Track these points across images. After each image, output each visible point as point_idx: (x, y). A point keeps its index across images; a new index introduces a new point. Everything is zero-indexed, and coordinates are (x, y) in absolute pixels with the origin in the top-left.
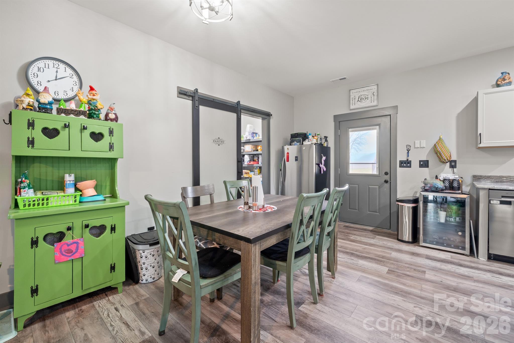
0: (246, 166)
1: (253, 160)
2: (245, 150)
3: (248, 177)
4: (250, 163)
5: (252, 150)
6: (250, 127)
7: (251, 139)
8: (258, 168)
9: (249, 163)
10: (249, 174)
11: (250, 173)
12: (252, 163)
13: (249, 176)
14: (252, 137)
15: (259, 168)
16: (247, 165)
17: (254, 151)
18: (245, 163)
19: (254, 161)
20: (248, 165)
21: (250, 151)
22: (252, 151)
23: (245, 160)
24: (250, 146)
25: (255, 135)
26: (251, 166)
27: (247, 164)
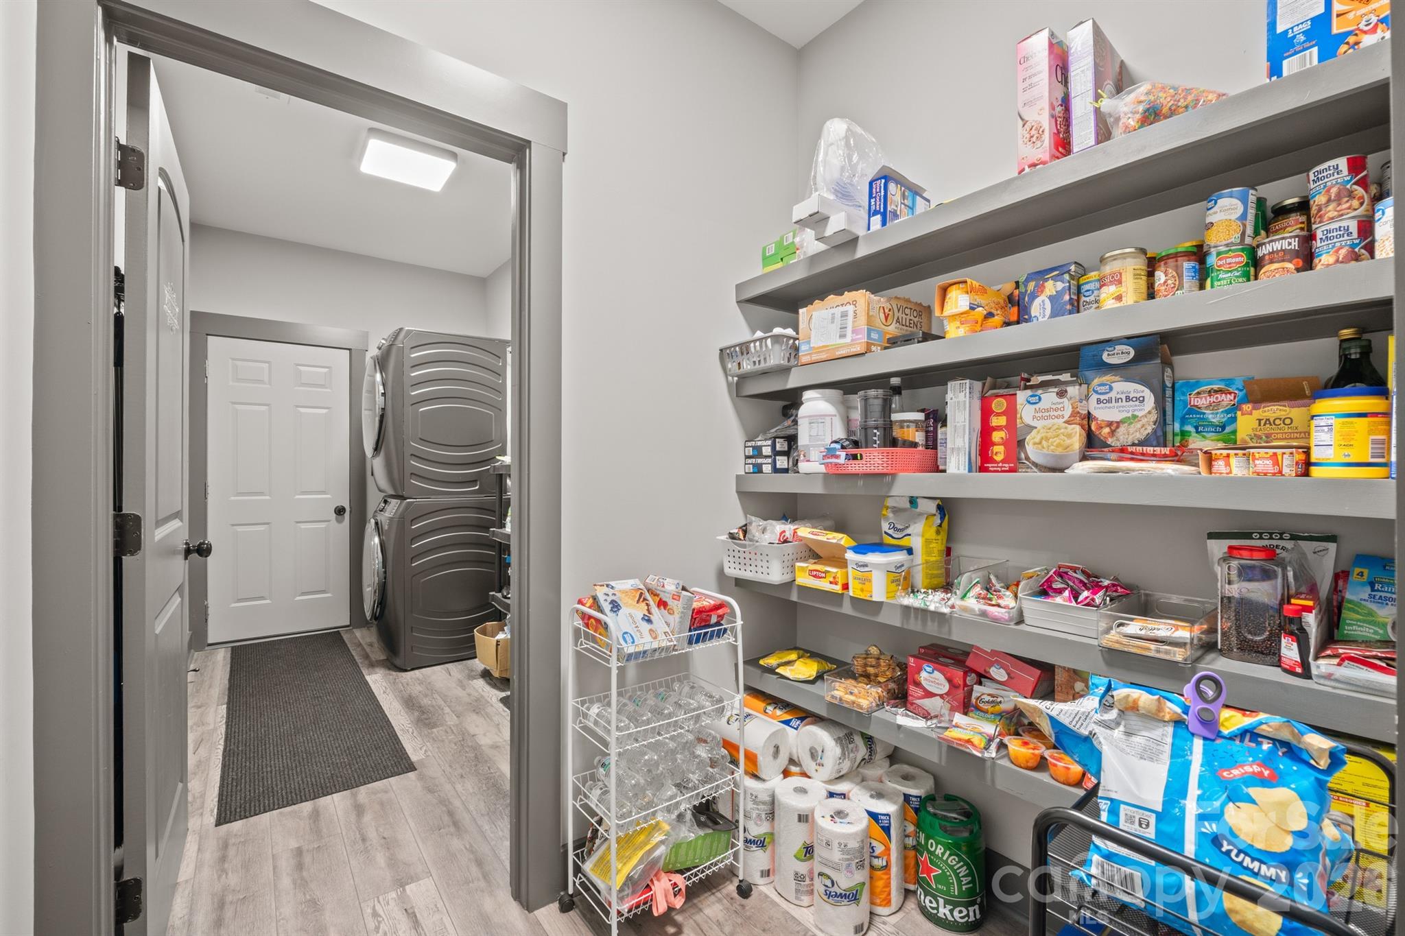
0: (818, 488)
1: (888, 427)
2: (803, 348)
3: (838, 589)
4: (856, 467)
5: (874, 336)
6: (851, 144)
7: (861, 232)
8: (931, 507)
9: (842, 460)
10: (842, 563)
11: (850, 556)
12: (874, 459)
13: (846, 587)
14: (877, 219)
15: (939, 507)
16: (826, 476)
17: (893, 342)
18: (803, 467)
19: (894, 443)
20: (835, 476)
21: (858, 349)
22: (868, 350)
23: (803, 440)
24: (854, 303)
25: (898, 198)
26: (860, 487)
27: (822, 469)
